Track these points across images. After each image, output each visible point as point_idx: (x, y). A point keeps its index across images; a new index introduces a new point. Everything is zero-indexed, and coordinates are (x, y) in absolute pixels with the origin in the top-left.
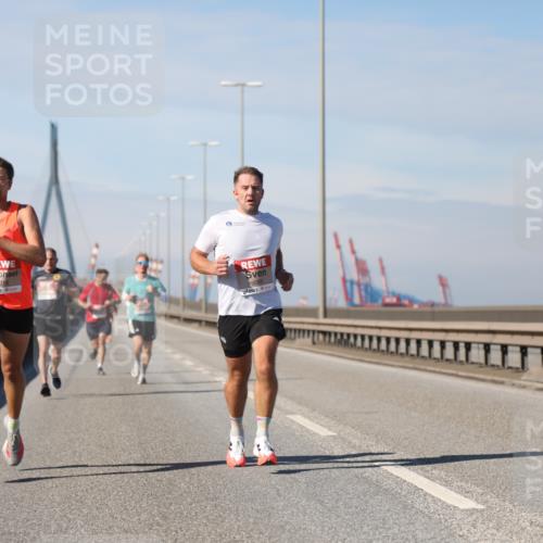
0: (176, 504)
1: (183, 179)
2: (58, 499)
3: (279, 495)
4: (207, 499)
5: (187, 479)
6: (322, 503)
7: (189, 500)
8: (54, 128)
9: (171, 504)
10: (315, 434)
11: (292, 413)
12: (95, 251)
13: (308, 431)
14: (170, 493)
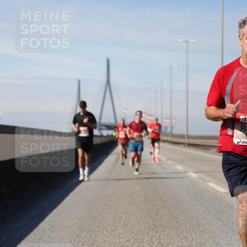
0: (160, 220)
1: (162, 81)
2: (111, 217)
3: (203, 217)
4: (173, 218)
5: (164, 210)
6: (221, 221)
7: (165, 219)
8: (108, 61)
9: (157, 220)
10: (218, 191)
11: (208, 182)
12: (125, 112)
13: (215, 190)
14: (157, 216)
